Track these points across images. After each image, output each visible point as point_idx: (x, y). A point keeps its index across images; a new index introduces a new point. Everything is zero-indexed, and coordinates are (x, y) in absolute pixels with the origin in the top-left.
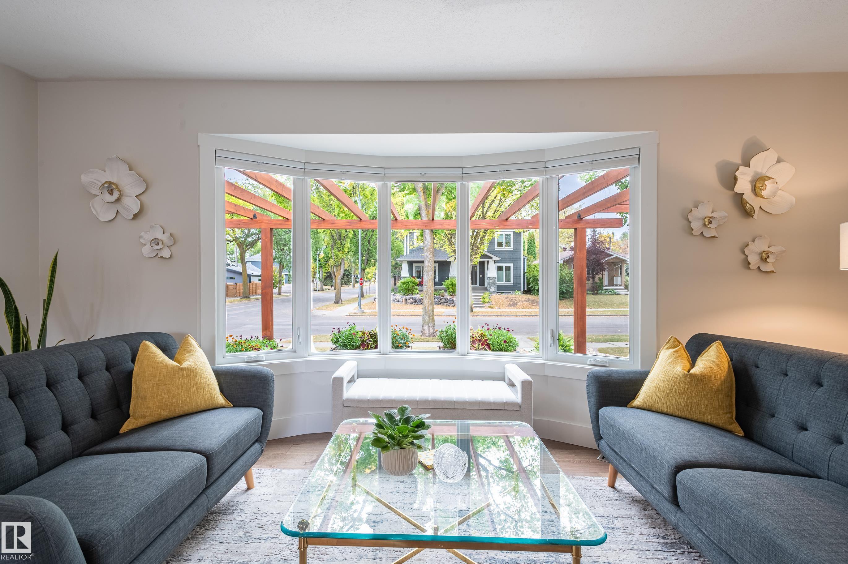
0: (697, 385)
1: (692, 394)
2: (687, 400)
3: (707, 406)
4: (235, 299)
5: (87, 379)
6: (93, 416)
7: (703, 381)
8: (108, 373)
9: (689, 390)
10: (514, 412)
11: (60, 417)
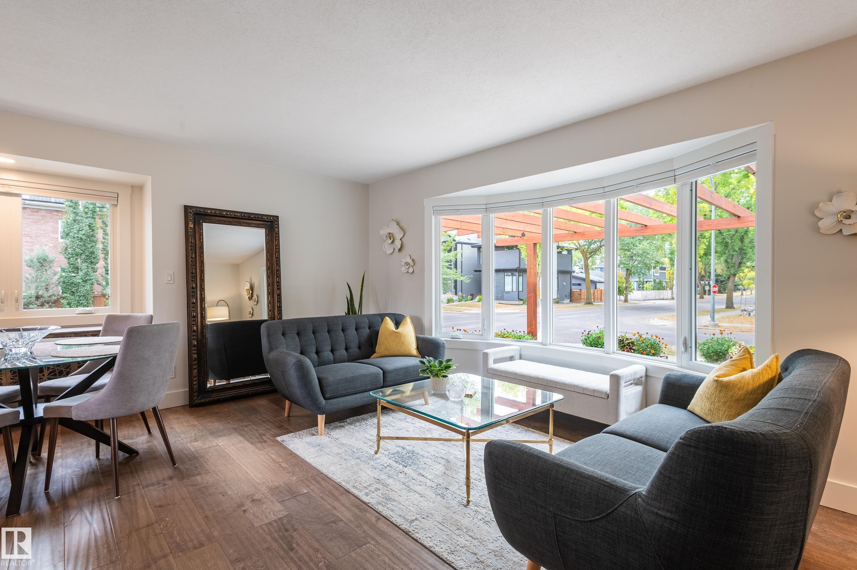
0: (720, 391)
1: (715, 400)
2: (711, 405)
3: (724, 412)
4: (579, 305)
5: (359, 331)
6: (359, 348)
7: (727, 388)
8: (369, 330)
9: (714, 396)
10: (602, 399)
11: (344, 344)
